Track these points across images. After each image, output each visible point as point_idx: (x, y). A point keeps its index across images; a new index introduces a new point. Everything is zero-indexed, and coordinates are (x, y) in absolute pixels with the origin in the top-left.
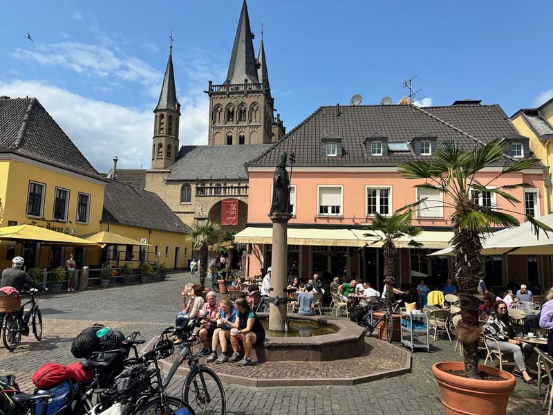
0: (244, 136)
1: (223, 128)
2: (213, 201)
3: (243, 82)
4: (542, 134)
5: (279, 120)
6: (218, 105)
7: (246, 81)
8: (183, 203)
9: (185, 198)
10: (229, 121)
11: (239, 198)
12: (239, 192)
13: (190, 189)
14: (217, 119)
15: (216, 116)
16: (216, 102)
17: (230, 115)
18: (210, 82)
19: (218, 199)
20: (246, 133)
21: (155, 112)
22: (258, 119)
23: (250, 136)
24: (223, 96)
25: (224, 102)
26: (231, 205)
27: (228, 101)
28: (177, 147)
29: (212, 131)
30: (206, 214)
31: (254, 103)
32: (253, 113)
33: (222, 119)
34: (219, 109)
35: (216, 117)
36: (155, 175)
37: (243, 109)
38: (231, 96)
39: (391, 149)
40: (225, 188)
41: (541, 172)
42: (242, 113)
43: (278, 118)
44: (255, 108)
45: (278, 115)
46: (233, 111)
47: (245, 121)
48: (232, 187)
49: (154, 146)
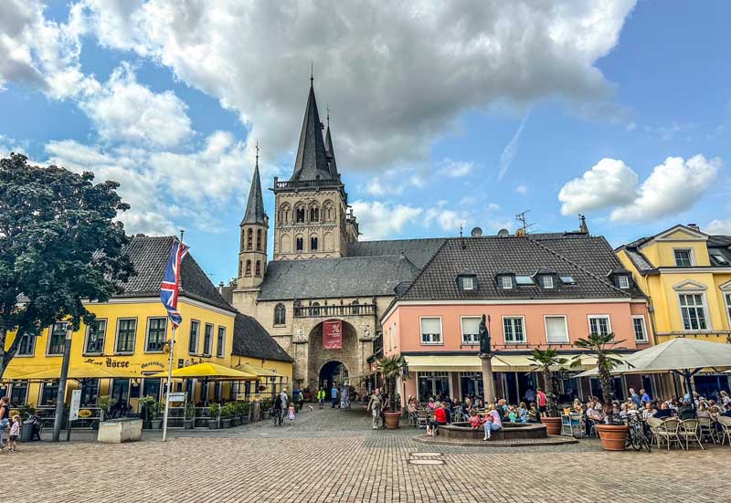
0: (316, 239)
1: (292, 230)
2: (312, 322)
3: (315, 178)
4: (642, 269)
5: (352, 217)
6: (286, 204)
7: (318, 177)
8: (278, 326)
9: (280, 319)
10: (298, 221)
11: (342, 319)
12: (342, 311)
13: (284, 310)
14: (284, 219)
15: (282, 215)
16: (282, 200)
17: (300, 215)
18: (276, 178)
19: (319, 320)
20: (319, 234)
21: (241, 226)
22: (333, 218)
23: (324, 238)
24: (291, 194)
25: (293, 200)
26: (334, 326)
27: (297, 199)
28: (265, 263)
29: (278, 233)
30: (306, 337)
31: (328, 201)
32: (327, 212)
33: (290, 219)
34: (286, 208)
35: (282, 218)
36: (244, 295)
37: (315, 207)
38: (300, 193)
39: (518, 282)
40: (326, 308)
41: (644, 301)
42: (314, 213)
43: (351, 214)
44: (329, 206)
45: (351, 211)
46: (303, 210)
47: (317, 221)
48: (334, 307)
49: (241, 262)
